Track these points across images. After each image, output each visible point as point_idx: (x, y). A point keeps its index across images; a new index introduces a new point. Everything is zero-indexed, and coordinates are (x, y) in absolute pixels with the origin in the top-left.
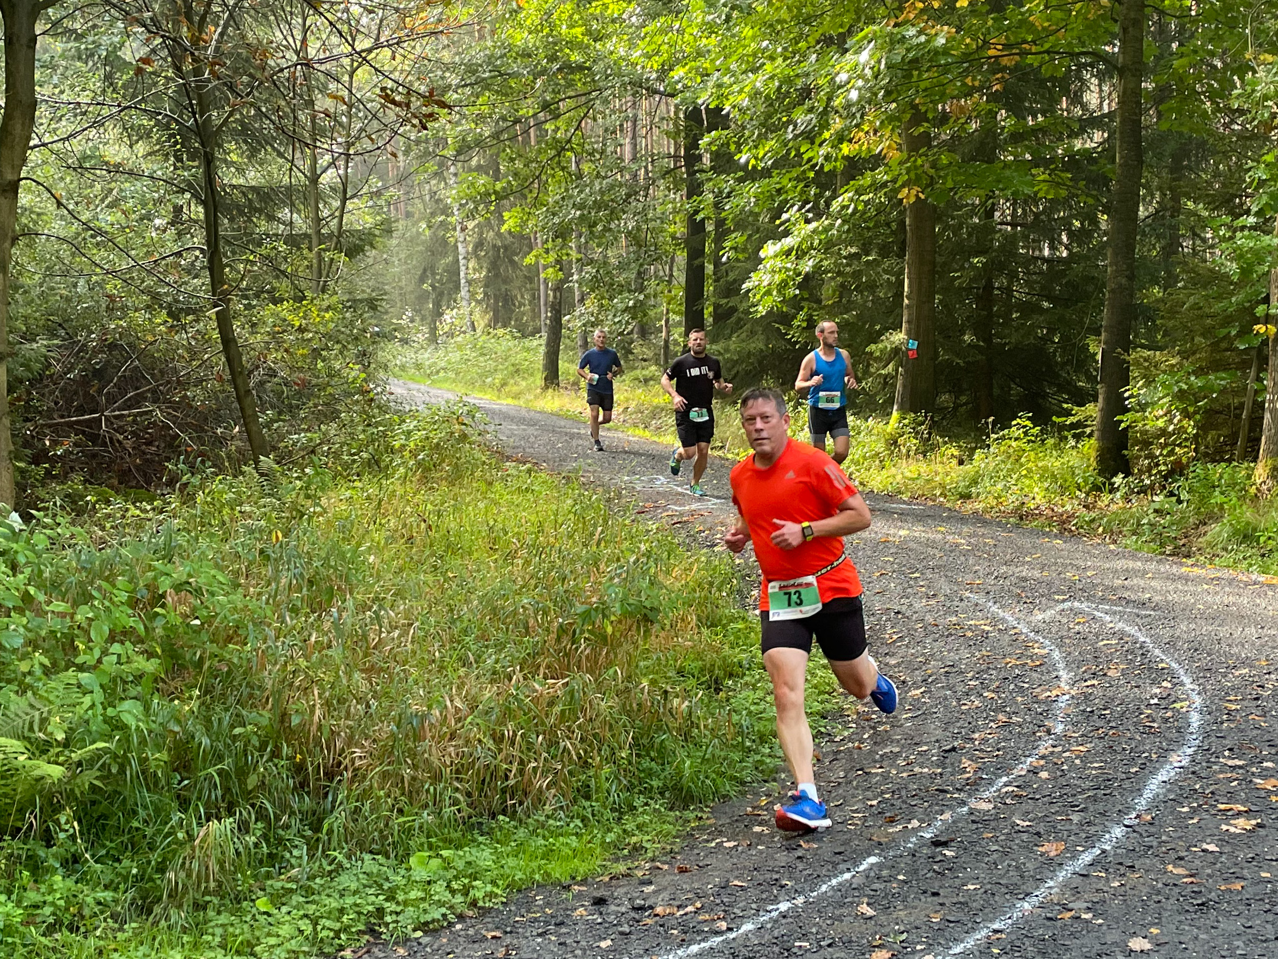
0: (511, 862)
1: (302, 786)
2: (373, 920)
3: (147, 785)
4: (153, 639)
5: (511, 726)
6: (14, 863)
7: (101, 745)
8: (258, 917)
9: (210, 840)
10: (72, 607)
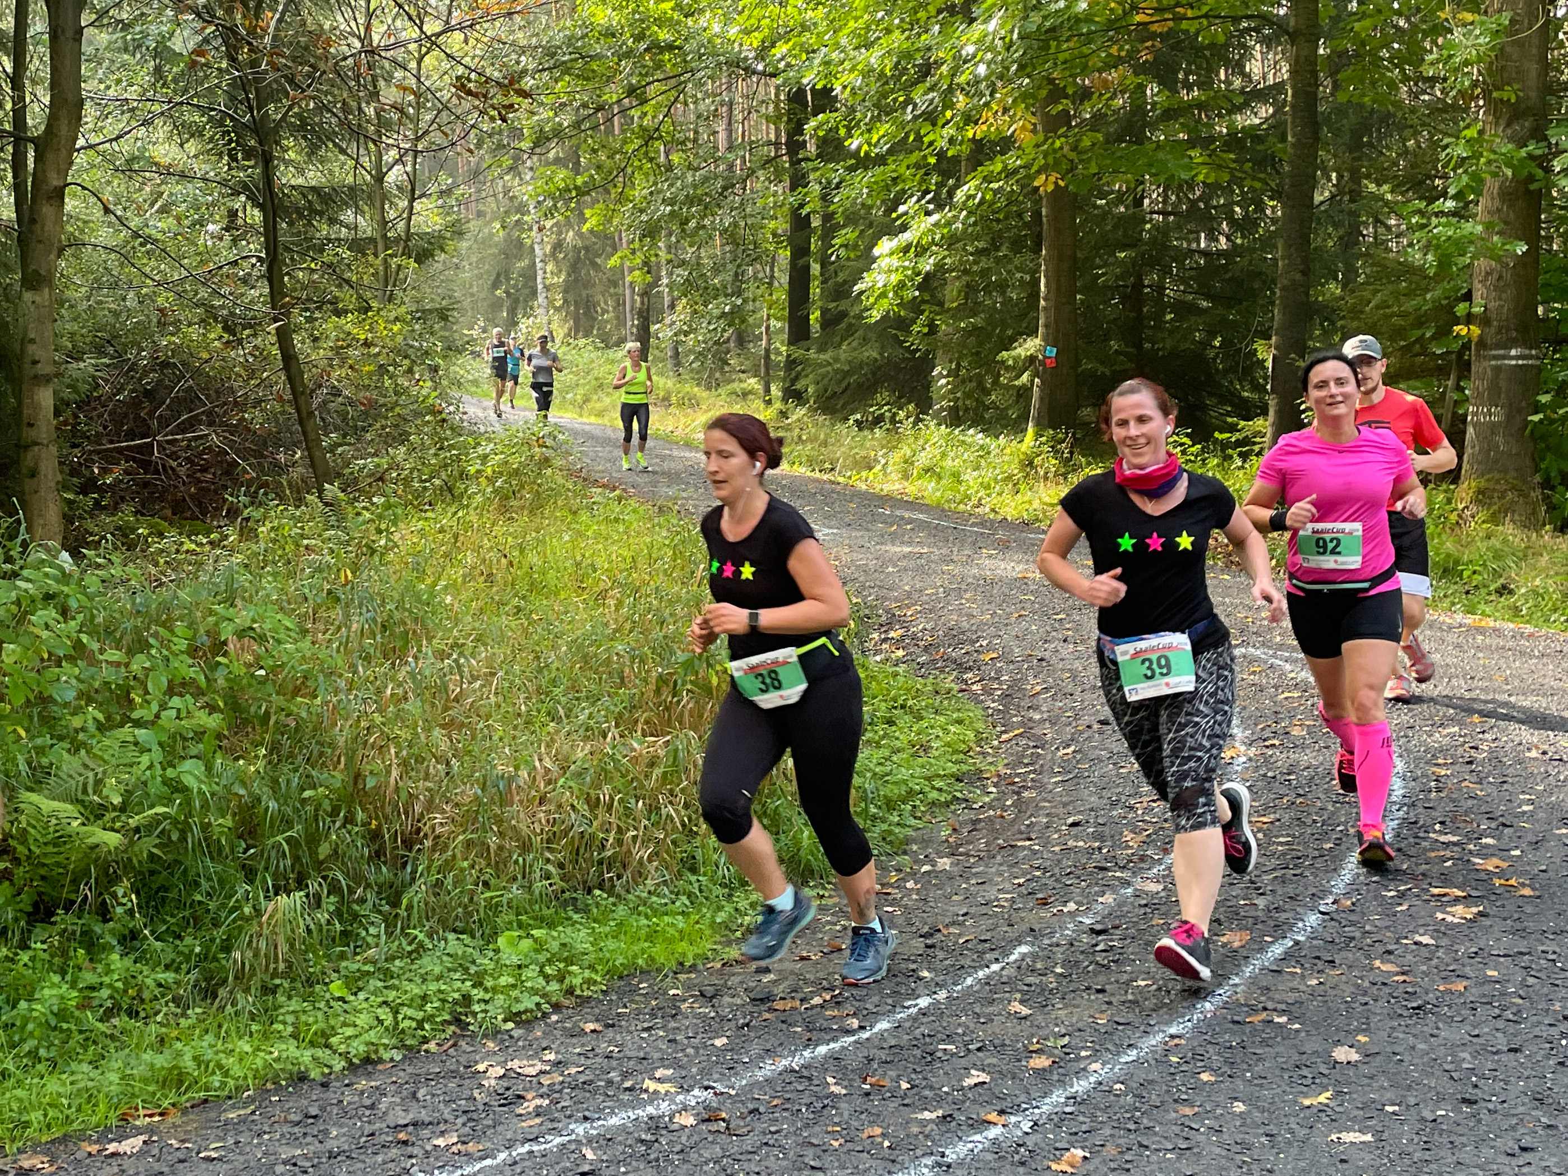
0: (611, 944)
1: (378, 854)
2: (459, 1010)
3: (210, 852)
4: (214, 692)
5: (607, 789)
6: (69, 940)
7: (160, 809)
8: (332, 1003)
9: (279, 915)
10: (127, 653)
